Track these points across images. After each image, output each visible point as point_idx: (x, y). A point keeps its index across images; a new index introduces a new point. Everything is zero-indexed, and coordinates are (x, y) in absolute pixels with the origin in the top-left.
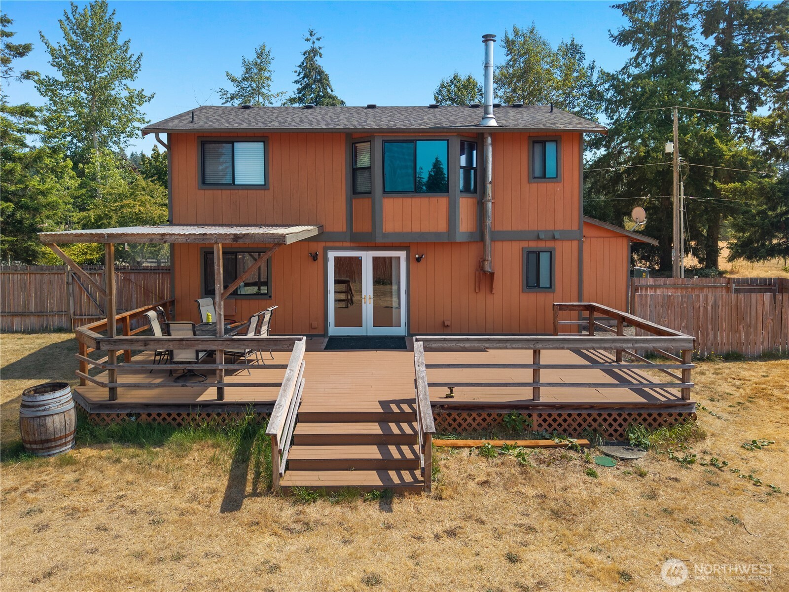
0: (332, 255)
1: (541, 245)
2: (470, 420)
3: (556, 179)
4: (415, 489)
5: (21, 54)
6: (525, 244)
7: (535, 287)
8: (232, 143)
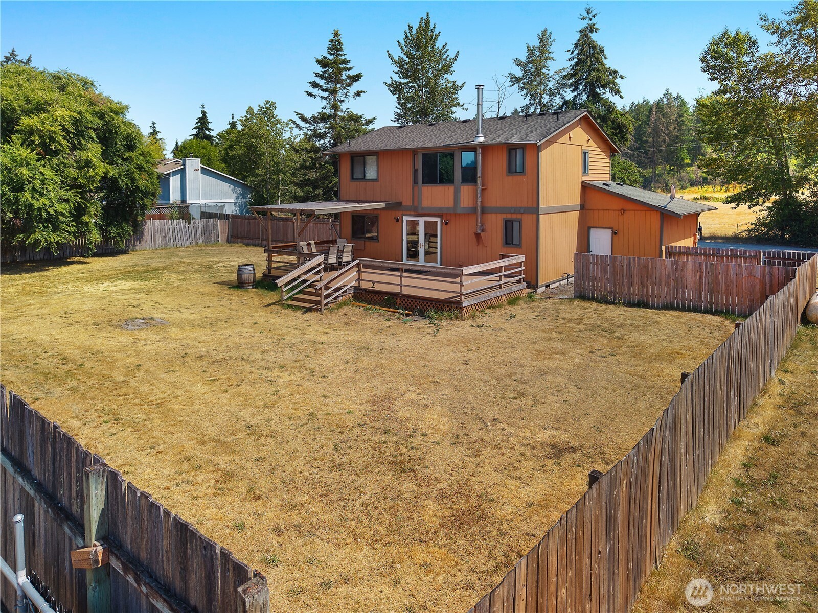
0: (405, 219)
1: (515, 216)
2: (375, 298)
3: (522, 172)
4: (316, 310)
5: (356, 81)
6: (505, 216)
7: (510, 244)
8: (364, 156)
